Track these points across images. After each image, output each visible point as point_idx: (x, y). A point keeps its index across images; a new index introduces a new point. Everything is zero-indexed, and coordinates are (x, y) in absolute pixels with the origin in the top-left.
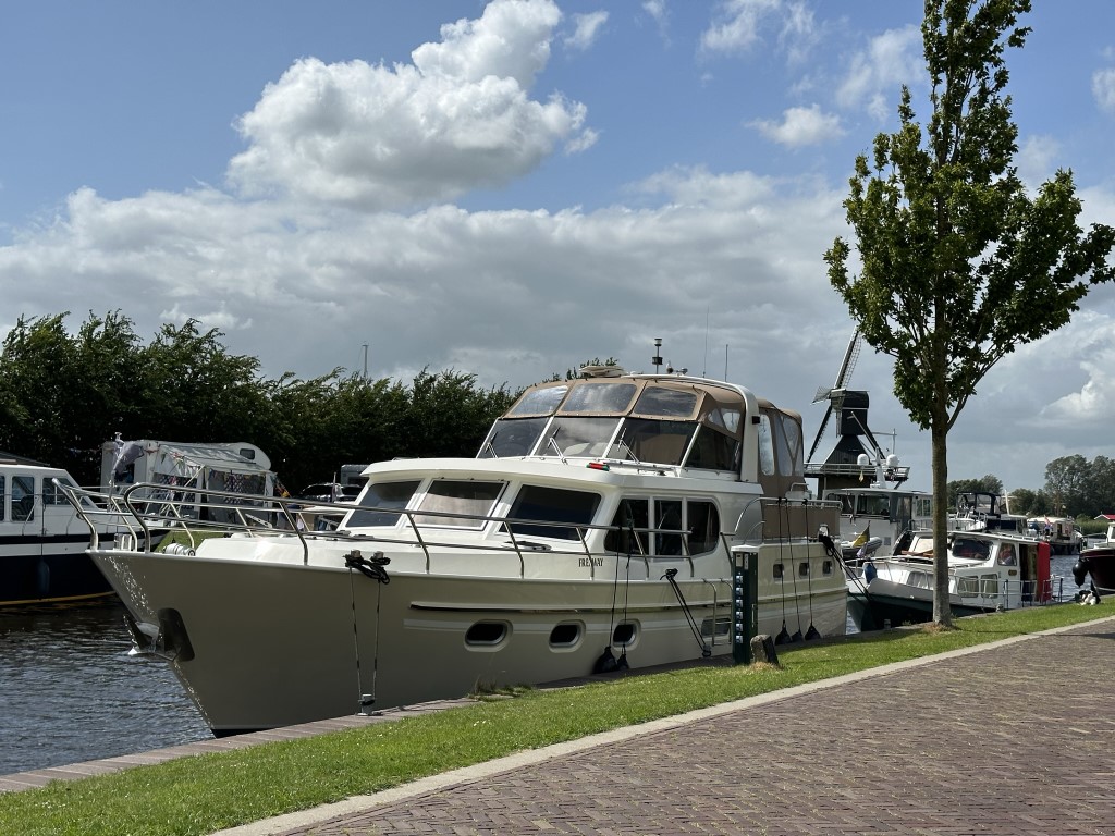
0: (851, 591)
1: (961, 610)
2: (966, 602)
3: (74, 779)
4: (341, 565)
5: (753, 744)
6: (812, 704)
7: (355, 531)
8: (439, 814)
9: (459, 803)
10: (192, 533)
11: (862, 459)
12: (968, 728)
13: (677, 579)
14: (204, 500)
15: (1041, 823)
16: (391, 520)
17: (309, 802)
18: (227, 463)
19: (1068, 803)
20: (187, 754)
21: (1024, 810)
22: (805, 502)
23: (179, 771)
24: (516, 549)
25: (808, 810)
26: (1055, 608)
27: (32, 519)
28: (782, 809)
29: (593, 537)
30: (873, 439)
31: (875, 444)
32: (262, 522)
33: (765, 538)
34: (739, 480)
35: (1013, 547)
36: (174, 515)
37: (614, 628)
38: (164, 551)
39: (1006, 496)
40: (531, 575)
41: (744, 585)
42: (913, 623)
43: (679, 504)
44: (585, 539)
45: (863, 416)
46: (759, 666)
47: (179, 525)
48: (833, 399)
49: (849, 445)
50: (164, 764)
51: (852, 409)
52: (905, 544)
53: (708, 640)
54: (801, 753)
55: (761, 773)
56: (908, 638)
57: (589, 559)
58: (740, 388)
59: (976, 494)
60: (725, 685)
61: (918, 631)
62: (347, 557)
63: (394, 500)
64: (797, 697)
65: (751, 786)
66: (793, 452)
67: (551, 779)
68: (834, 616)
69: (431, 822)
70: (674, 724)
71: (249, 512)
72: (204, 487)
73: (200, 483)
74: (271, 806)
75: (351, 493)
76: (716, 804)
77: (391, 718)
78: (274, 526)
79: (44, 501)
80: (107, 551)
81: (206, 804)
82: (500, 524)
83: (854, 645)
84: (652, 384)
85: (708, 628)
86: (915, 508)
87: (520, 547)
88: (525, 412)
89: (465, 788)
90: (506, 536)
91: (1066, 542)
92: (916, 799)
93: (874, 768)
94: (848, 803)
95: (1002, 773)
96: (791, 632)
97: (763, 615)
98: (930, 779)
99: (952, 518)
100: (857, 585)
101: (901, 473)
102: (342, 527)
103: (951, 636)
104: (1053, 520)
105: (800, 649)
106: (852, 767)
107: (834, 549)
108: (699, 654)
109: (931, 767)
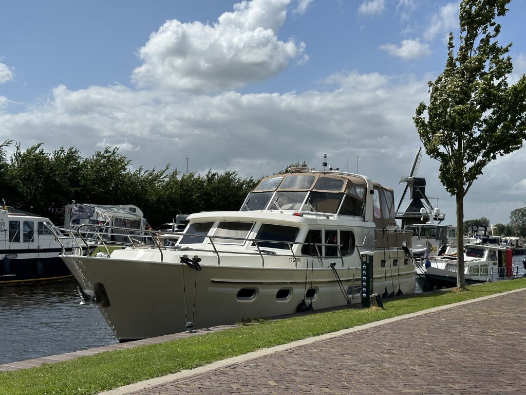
0: (418, 273)
1: (470, 282)
2: (473, 278)
3: (54, 363)
4: (178, 262)
5: (371, 345)
6: (399, 326)
7: (184, 246)
8: (224, 378)
9: (233, 373)
10: (107, 247)
11: (423, 210)
12: (473, 337)
13: (336, 267)
14: (112, 232)
15: (509, 382)
16: (200, 241)
17: (163, 373)
18: (123, 215)
19: (521, 372)
20: (106, 351)
21: (501, 376)
22: (396, 231)
23: (103, 359)
24: (260, 254)
25: (398, 376)
26: (515, 280)
27: (33, 241)
28: (385, 376)
29: (296, 248)
30: (428, 200)
31: (428, 203)
32: (140, 242)
33: (377, 248)
34: (364, 221)
35: (495, 251)
36: (99, 239)
37: (306, 291)
38: (96, 256)
39: (492, 227)
40: (267, 266)
41: (367, 270)
42: (447, 288)
43: (336, 232)
44: (292, 248)
45: (423, 190)
46: (374, 308)
47: (102, 244)
48: (409, 182)
49: (416, 203)
50: (95, 355)
51: (418, 186)
52: (443, 251)
53: (350, 296)
54: (394, 349)
55: (375, 359)
56: (445, 295)
57: (294, 258)
58: (364, 177)
59: (477, 226)
60: (358, 317)
61: (450, 292)
62: (181, 258)
63: (202, 231)
64: (392, 323)
65: (371, 365)
66: (390, 207)
67: (276, 362)
68: (409, 284)
69: (220, 382)
70: (334, 336)
71: (134, 237)
72: (112, 225)
73: (110, 224)
74: (145, 374)
75: (181, 228)
76: (354, 373)
77: (201, 334)
78: (145, 244)
79: (38, 233)
80: (69, 256)
81: (115, 374)
82: (252, 242)
83: (419, 298)
84: (322, 175)
85: (350, 291)
86: (448, 233)
87: (262, 253)
88: (263, 189)
89: (236, 366)
90: (256, 248)
91: (520, 248)
92: (449, 371)
93: (429, 356)
94: (417, 373)
95: (490, 358)
96: (389, 292)
97: (376, 284)
98: (456, 361)
99: (466, 238)
100: (421, 270)
101: (441, 216)
102: (177, 244)
103: (465, 293)
104: (513, 238)
105: (393, 300)
106: (418, 356)
107: (409, 253)
108: (345, 303)
109: (456, 356)
